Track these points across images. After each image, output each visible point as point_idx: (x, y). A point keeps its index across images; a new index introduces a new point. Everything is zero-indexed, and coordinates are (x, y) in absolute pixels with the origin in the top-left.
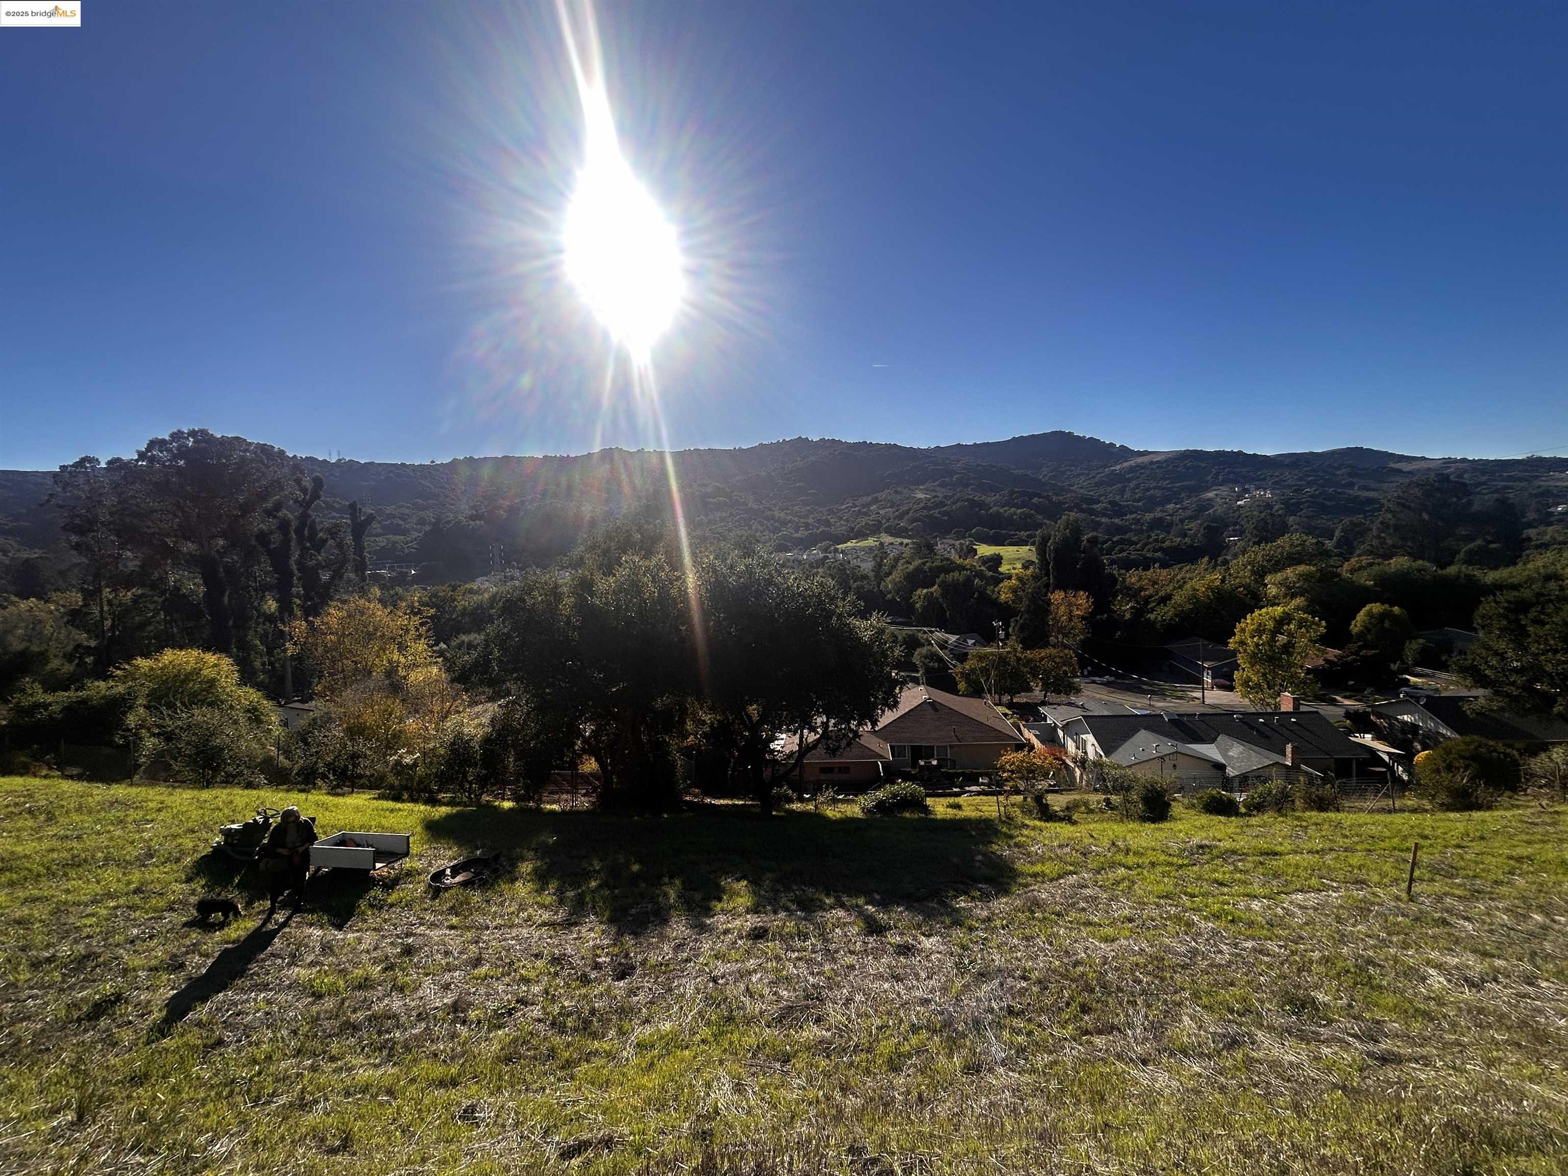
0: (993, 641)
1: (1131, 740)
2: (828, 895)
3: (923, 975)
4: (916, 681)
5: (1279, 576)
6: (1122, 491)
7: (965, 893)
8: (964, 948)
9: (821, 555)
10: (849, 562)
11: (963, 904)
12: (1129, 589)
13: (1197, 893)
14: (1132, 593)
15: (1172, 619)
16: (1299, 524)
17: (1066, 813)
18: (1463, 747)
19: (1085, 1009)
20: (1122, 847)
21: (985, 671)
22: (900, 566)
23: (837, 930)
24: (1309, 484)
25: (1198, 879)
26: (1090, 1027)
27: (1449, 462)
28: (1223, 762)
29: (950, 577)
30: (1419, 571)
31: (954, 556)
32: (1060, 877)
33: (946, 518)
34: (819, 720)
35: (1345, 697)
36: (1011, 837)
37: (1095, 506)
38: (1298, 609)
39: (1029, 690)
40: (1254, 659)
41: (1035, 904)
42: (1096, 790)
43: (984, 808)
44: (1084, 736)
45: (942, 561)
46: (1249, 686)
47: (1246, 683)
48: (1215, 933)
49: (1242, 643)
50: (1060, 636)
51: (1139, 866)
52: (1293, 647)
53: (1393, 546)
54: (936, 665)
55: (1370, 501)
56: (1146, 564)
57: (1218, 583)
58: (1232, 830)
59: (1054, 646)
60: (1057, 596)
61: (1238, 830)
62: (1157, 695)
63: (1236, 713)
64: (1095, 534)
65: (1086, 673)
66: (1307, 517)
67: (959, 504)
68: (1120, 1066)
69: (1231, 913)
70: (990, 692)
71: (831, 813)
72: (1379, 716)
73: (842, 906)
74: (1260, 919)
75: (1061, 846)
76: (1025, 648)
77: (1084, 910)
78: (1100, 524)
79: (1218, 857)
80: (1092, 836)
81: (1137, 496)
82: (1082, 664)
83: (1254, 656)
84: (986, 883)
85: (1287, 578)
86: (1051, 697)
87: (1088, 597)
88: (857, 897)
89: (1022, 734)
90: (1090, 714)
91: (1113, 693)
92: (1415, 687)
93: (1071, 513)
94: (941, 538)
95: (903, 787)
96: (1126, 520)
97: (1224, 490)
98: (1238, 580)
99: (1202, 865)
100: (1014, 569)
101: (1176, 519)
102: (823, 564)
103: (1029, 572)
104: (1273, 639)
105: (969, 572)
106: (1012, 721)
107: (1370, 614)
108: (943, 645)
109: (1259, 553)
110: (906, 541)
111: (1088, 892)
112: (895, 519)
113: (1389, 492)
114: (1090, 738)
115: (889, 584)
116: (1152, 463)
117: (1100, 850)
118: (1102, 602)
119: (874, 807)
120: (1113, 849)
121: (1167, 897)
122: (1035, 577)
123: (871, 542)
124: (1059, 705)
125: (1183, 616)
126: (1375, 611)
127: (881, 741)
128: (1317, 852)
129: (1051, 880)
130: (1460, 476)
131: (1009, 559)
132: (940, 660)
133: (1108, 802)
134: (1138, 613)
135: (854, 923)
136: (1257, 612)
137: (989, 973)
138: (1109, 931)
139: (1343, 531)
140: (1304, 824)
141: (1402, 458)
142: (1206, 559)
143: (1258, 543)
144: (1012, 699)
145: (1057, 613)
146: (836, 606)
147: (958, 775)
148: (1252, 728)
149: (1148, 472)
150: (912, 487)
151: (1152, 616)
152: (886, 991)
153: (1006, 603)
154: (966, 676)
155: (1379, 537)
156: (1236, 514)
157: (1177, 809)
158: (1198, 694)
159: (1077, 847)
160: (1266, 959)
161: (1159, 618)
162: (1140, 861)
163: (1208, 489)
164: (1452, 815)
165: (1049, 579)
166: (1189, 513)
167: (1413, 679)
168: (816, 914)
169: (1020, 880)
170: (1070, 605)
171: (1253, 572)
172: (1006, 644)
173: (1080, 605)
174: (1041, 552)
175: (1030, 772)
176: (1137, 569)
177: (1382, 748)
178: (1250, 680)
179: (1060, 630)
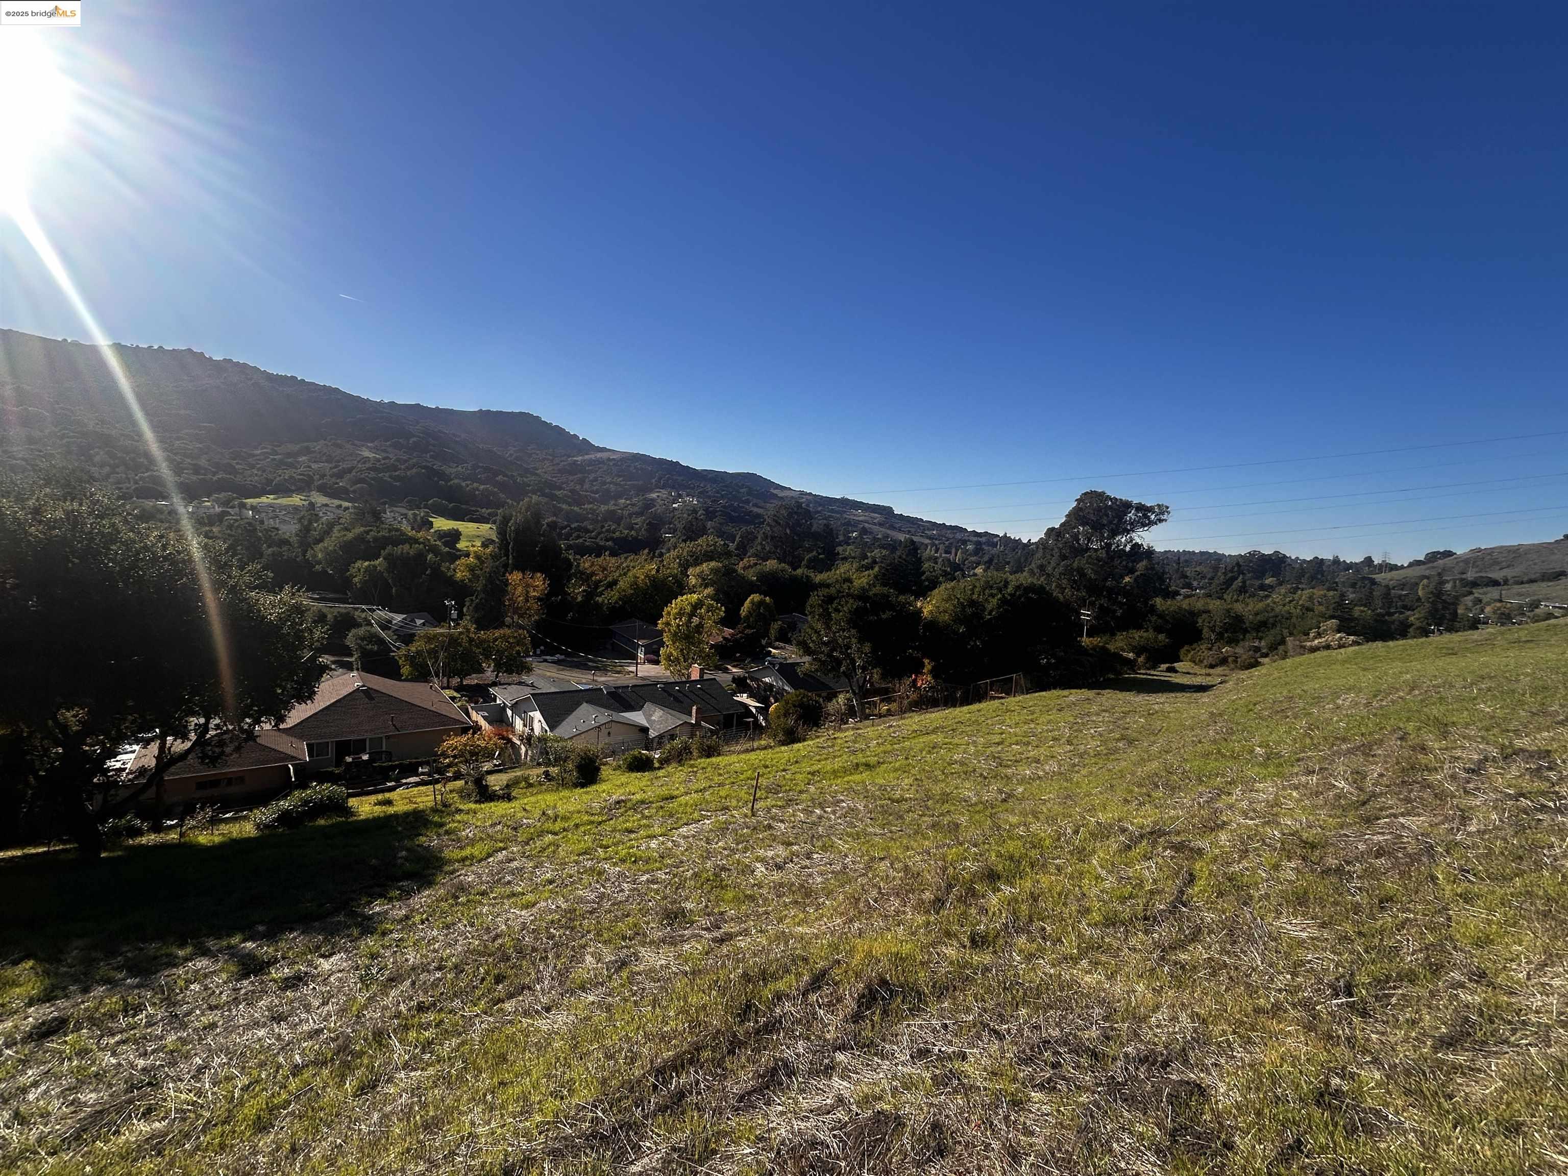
0: (445, 621)
1: (574, 713)
2: (182, 946)
3: (316, 1003)
4: (349, 667)
5: (698, 569)
6: (581, 482)
7: (382, 896)
8: (373, 956)
9: (218, 509)
10: (262, 522)
11: (377, 909)
12: (582, 573)
13: (610, 843)
14: (585, 577)
15: (616, 602)
16: (713, 528)
17: (505, 791)
18: (795, 699)
19: (499, 979)
20: (551, 815)
21: (433, 653)
22: (336, 532)
23: (192, 987)
24: (722, 497)
25: (612, 831)
26: (502, 996)
27: (802, 493)
28: (647, 725)
29: (398, 550)
30: (782, 571)
31: (406, 527)
32: (489, 855)
33: (398, 484)
34: (194, 720)
35: (734, 666)
36: (442, 825)
37: (558, 493)
38: (708, 596)
39: (481, 671)
40: (675, 637)
41: (463, 888)
42: (539, 764)
43: (419, 800)
44: (531, 714)
45: (390, 531)
46: (670, 660)
47: (668, 657)
48: (621, 874)
49: (668, 624)
50: (516, 617)
51: (564, 830)
52: (702, 627)
53: (769, 552)
54: (376, 648)
55: (759, 516)
56: (598, 551)
57: (653, 572)
58: (644, 783)
59: (509, 627)
60: (515, 577)
61: (649, 783)
62: (600, 670)
63: (658, 683)
64: (555, 518)
65: (538, 652)
66: (720, 524)
67: (414, 470)
68: (526, 1021)
69: (635, 855)
70: (437, 676)
71: (203, 839)
72: (752, 679)
73: (205, 952)
74: (655, 854)
75: (493, 825)
76: (478, 629)
77: (509, 882)
78: (561, 510)
79: (630, 809)
80: (525, 810)
81: (595, 488)
82: (535, 643)
83: (675, 635)
84: (407, 880)
85: (703, 571)
86: (503, 677)
87: (544, 580)
88: (229, 935)
89: (470, 718)
90: (539, 691)
91: (563, 670)
92: (774, 657)
93: (534, 496)
94: (391, 505)
95: (318, 791)
96: (584, 509)
97: (664, 493)
98: (668, 571)
99: (617, 818)
100: (473, 546)
101: (626, 513)
102: (221, 521)
103: (488, 551)
104: (689, 621)
105: (421, 546)
106: (459, 704)
107: (752, 602)
108: (385, 625)
109: (685, 549)
110: (346, 504)
111: (515, 864)
112: (331, 476)
113: (768, 510)
114: (537, 715)
115: (319, 552)
116: (609, 459)
117: (530, 821)
118: (557, 583)
119: (274, 820)
120: (544, 818)
121: (585, 853)
122: (494, 557)
123: (296, 500)
124: (509, 684)
125: (626, 600)
126: (755, 600)
127: (294, 740)
128: (701, 791)
129: (480, 861)
130: (808, 505)
131: (468, 536)
132: (381, 641)
133: (547, 774)
134: (589, 596)
135: (222, 970)
136: (680, 598)
137: (401, 975)
138: (530, 897)
139: (741, 537)
140: (695, 769)
141: (778, 487)
142: (646, 551)
143: (685, 541)
144: (462, 681)
145: (514, 594)
146: (230, 577)
147: (393, 768)
148: (670, 695)
149: (605, 468)
150: (356, 442)
151: (600, 599)
152: (260, 1040)
153: (462, 581)
154: (411, 659)
155: (761, 544)
156: (671, 515)
157: (605, 771)
158: (633, 669)
159: (508, 823)
160: (655, 886)
161: (606, 601)
162: (566, 825)
163: (651, 491)
164: (783, 748)
165: (508, 559)
166: (636, 509)
167: (773, 651)
168: (159, 975)
169: (448, 868)
170: (528, 586)
171: (680, 565)
172: (458, 624)
173: (537, 586)
174: (502, 533)
175: (475, 755)
176: (590, 556)
177: (752, 703)
178: (671, 654)
179: (516, 610)
